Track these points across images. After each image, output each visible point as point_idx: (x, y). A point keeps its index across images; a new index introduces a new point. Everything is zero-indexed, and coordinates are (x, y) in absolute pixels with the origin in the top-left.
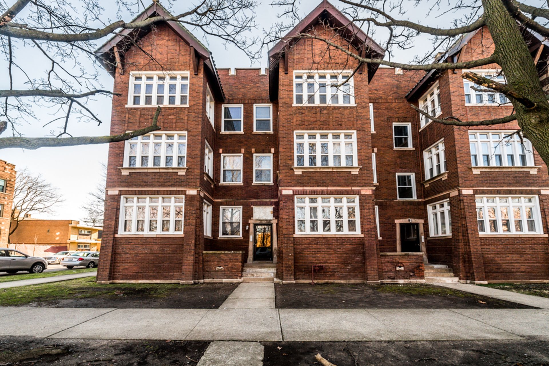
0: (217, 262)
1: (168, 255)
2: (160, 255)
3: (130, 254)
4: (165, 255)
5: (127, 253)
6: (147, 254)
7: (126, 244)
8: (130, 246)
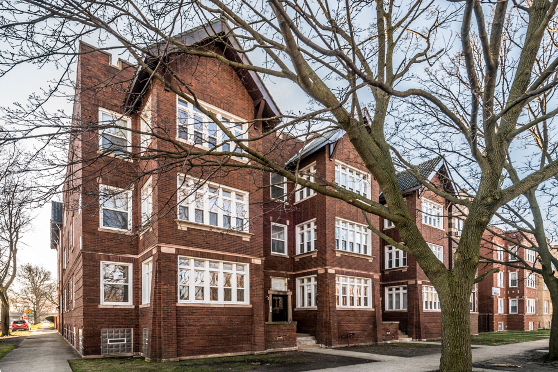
0: (278, 332)
1: (236, 327)
2: (229, 327)
3: (195, 326)
4: (234, 327)
5: (192, 325)
6: (214, 325)
7: (190, 315)
8: (194, 317)
